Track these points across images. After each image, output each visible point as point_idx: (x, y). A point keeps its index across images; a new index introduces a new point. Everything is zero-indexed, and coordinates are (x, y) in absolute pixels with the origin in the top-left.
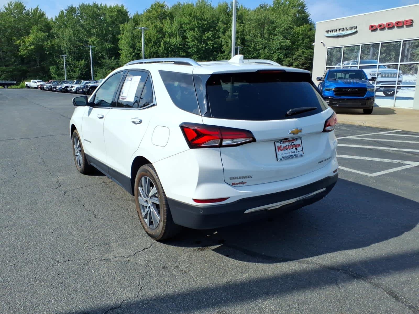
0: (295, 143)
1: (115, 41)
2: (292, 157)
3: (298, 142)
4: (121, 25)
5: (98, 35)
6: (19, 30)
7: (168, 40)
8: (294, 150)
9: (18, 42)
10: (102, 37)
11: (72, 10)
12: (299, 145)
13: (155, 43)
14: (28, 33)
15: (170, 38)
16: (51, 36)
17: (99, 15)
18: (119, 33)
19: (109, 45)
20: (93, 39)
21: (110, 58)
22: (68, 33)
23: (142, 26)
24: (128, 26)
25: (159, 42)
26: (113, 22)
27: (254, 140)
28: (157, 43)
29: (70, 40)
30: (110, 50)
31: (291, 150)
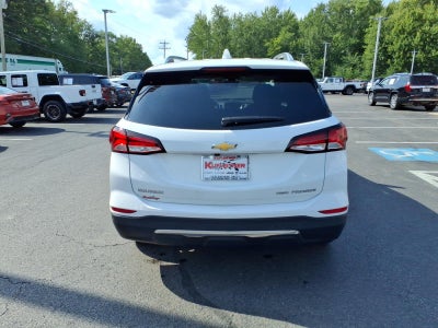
0: (237, 161)
1: (362, 35)
2: (227, 178)
3: (243, 161)
4: (371, 17)
5: (344, 31)
6: (270, 32)
7: (427, 28)
8: (233, 170)
9: (267, 44)
10: (348, 32)
11: (321, 8)
12: (243, 165)
13: (410, 34)
14: (277, 35)
15: (431, 26)
16: (297, 36)
17: (349, 9)
18: (367, 26)
19: (353, 41)
20: (337, 35)
21: (353, 54)
22: (313, 31)
23: (396, 15)
24: (379, 17)
25: (415, 32)
26: (362, 15)
27: (163, 151)
28: (412, 33)
29: (314, 38)
30: (354, 45)
31: (228, 170)
